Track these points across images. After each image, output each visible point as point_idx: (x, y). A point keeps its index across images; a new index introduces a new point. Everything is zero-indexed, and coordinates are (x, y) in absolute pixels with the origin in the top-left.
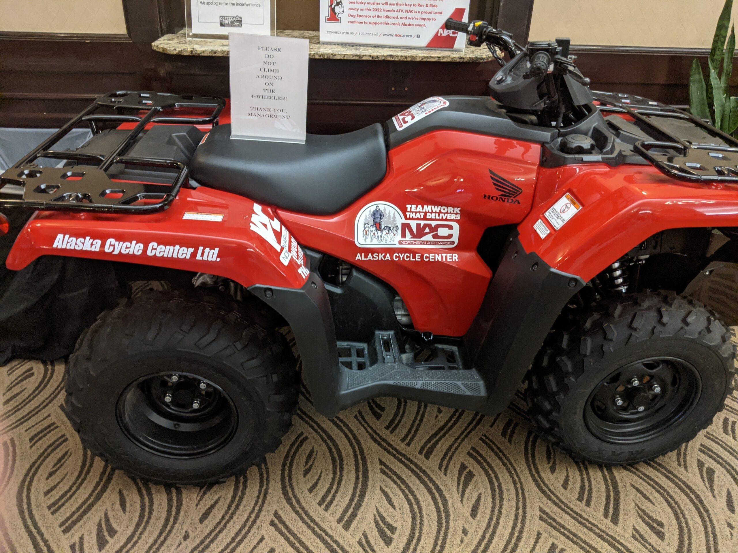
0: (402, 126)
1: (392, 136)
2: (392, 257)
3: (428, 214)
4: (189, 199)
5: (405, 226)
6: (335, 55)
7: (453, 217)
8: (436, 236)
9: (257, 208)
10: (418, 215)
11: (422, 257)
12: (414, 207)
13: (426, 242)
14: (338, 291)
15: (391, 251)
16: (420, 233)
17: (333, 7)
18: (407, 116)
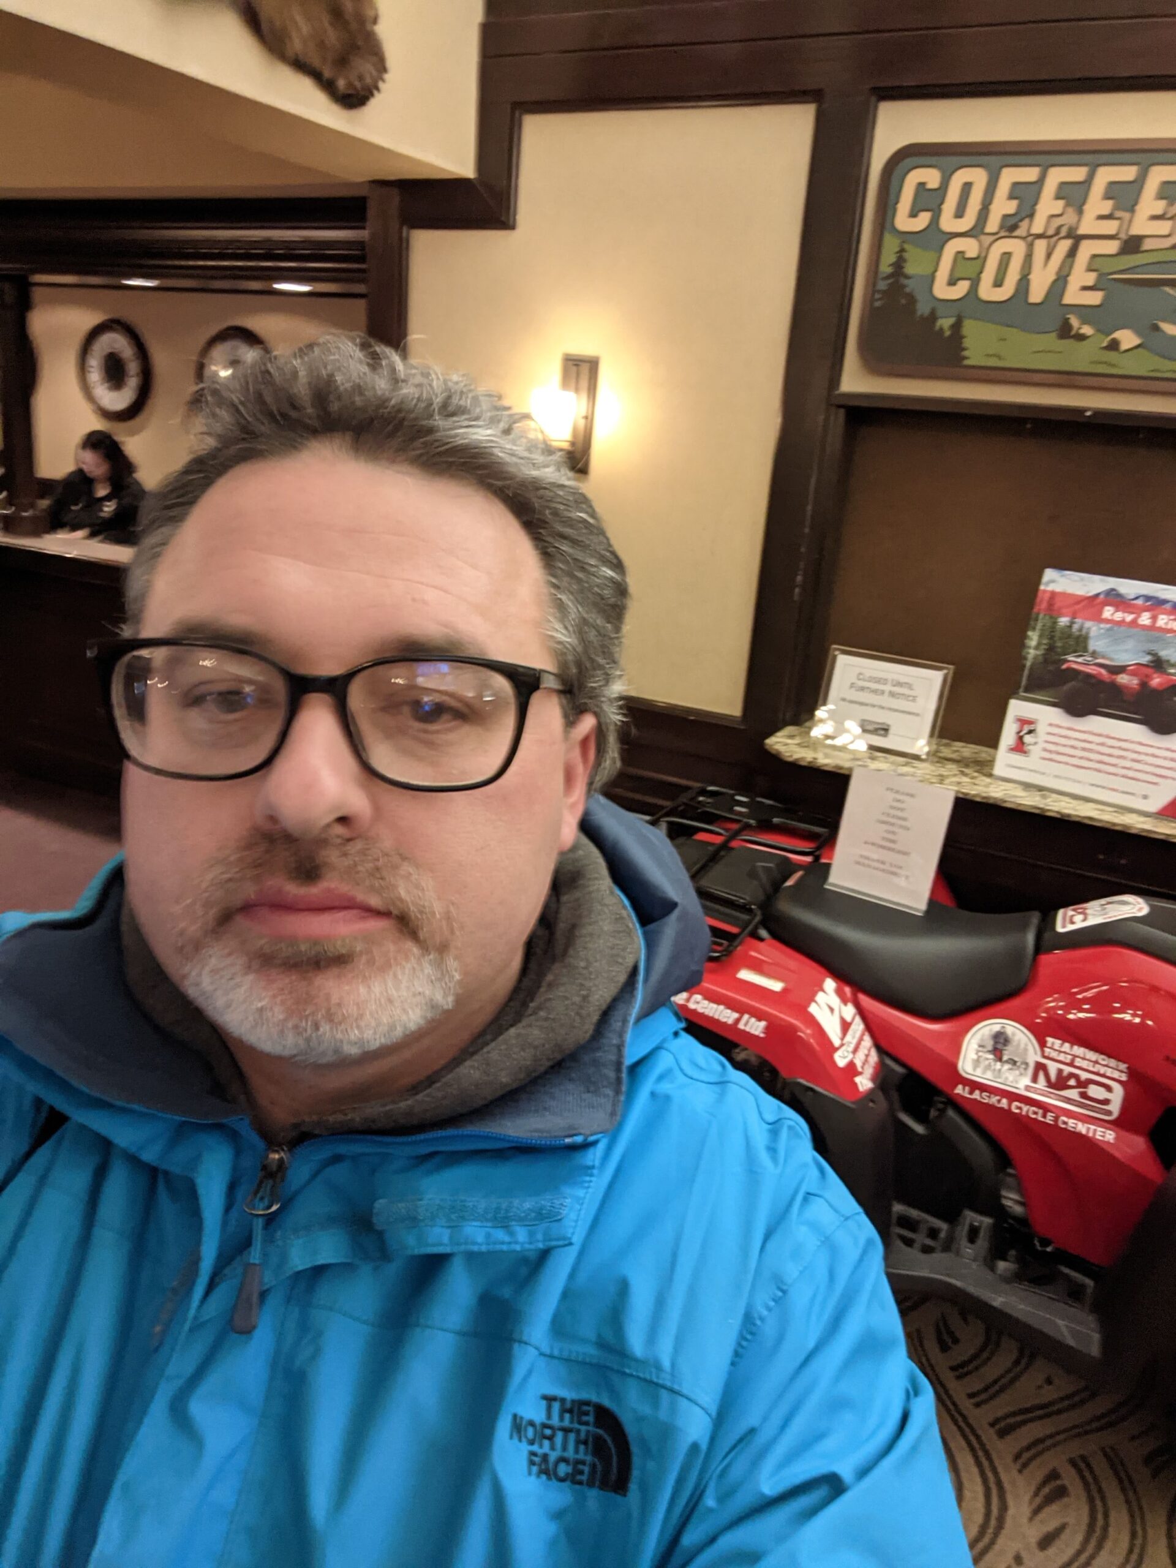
0: (1064, 926)
1: (1047, 935)
2: (1010, 1105)
3: (1078, 1060)
4: (753, 954)
5: (1040, 1067)
6: (1005, 801)
7: (1116, 1075)
8: (1084, 1095)
9: (830, 984)
10: (1062, 1057)
11: (1056, 1119)
12: (1058, 1042)
13: (1068, 1100)
14: (919, 1129)
15: (1013, 1097)
16: (1060, 1083)
17: (1022, 734)
18: (1080, 913)
